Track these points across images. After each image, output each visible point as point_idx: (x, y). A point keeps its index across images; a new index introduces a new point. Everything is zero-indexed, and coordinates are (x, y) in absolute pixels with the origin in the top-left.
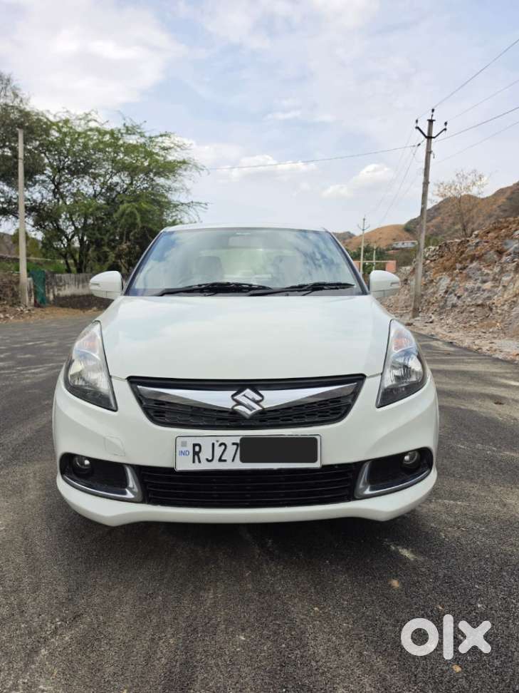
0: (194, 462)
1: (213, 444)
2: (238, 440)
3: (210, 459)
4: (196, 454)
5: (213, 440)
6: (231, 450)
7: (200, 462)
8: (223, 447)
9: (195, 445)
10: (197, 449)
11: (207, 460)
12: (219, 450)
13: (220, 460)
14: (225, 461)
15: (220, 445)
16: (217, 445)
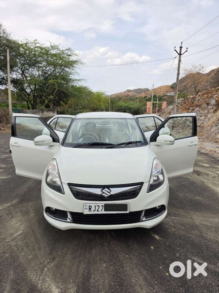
0: (89, 211)
1: (95, 206)
2: (103, 205)
3: (94, 210)
4: (90, 209)
5: (95, 205)
6: (101, 207)
7: (91, 211)
8: (98, 207)
9: (89, 206)
10: (90, 207)
11: (94, 211)
12: (97, 208)
13: (97, 211)
14: (99, 211)
15: (98, 206)
16: (96, 206)
